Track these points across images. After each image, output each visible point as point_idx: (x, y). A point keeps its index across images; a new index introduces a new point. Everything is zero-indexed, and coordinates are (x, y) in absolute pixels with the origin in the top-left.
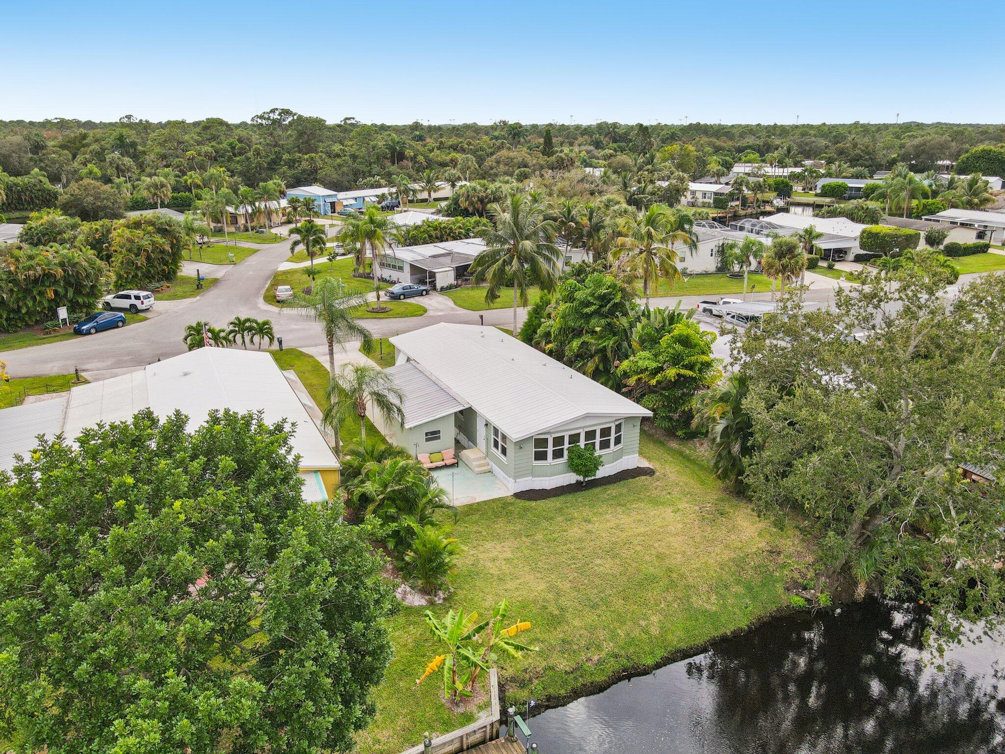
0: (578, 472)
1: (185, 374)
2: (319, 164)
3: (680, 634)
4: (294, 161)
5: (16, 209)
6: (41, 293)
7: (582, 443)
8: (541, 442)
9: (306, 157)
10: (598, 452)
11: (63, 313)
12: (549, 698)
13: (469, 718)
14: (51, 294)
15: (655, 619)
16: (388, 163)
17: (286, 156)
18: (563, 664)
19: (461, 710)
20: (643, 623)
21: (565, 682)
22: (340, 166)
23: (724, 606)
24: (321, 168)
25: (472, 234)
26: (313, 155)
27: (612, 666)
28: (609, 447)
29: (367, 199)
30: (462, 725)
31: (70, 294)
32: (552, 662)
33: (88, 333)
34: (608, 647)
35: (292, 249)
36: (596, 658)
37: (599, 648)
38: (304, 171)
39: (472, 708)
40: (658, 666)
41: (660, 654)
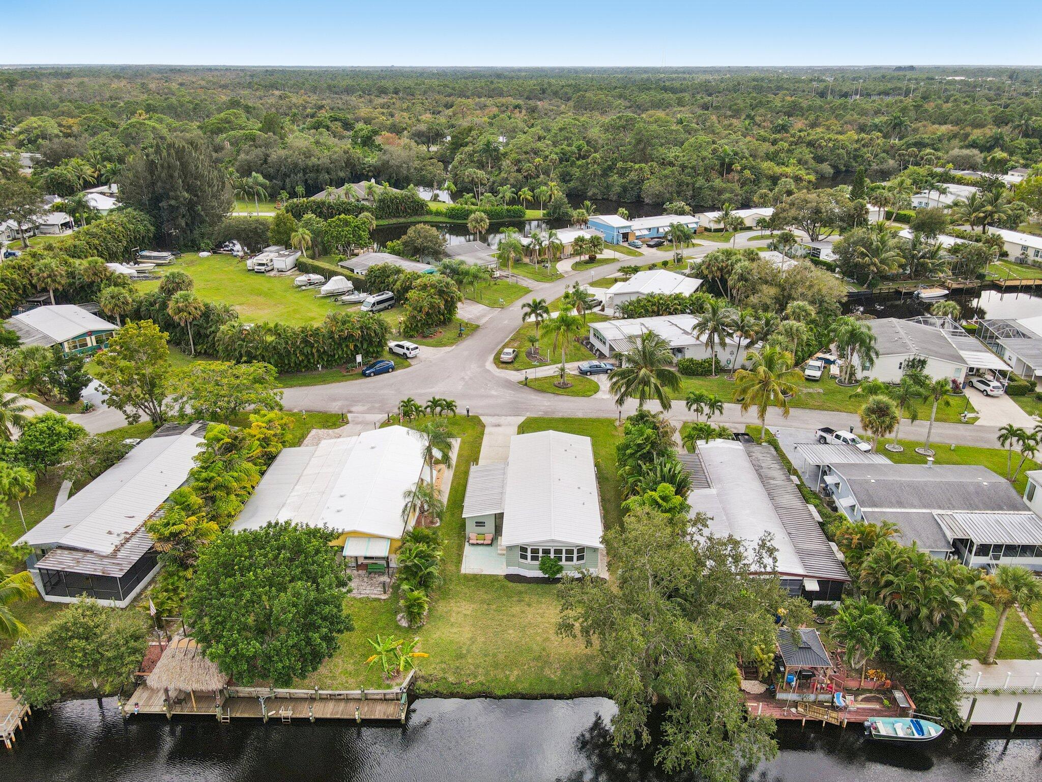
0: (545, 571)
1: (373, 448)
2: (647, 174)
3: (526, 685)
4: (626, 170)
5: (395, 217)
6: (347, 346)
7: (552, 555)
8: (523, 549)
9: (637, 166)
10: (563, 562)
11: (359, 358)
12: (437, 692)
13: (389, 687)
14: (352, 347)
15: (516, 673)
16: (714, 175)
17: (620, 164)
18: (451, 679)
19: (388, 682)
20: (508, 673)
21: (449, 687)
22: (666, 177)
23: (562, 679)
24: (648, 179)
25: (688, 311)
26: (643, 165)
27: (479, 688)
28: (572, 560)
29: (661, 230)
30: (384, 689)
31: (365, 346)
32: (447, 675)
33: (369, 376)
34: (481, 678)
35: (524, 319)
36: (471, 682)
37: (475, 677)
38: (631, 181)
39: (394, 683)
40: (504, 697)
41: (507, 691)
